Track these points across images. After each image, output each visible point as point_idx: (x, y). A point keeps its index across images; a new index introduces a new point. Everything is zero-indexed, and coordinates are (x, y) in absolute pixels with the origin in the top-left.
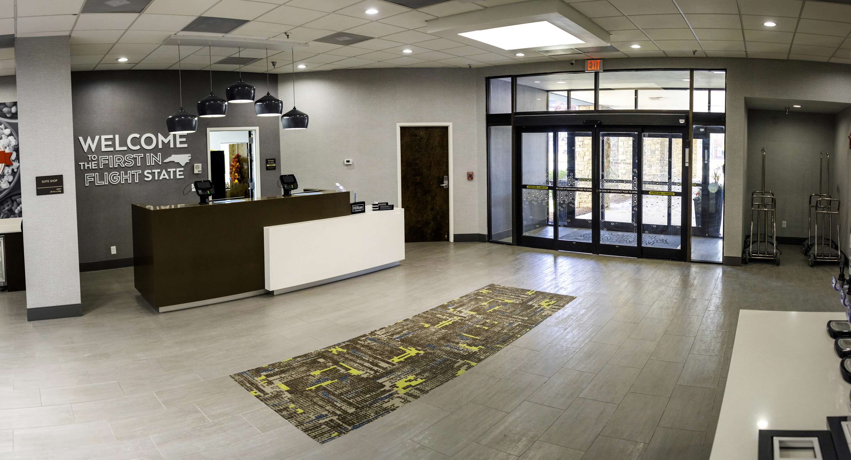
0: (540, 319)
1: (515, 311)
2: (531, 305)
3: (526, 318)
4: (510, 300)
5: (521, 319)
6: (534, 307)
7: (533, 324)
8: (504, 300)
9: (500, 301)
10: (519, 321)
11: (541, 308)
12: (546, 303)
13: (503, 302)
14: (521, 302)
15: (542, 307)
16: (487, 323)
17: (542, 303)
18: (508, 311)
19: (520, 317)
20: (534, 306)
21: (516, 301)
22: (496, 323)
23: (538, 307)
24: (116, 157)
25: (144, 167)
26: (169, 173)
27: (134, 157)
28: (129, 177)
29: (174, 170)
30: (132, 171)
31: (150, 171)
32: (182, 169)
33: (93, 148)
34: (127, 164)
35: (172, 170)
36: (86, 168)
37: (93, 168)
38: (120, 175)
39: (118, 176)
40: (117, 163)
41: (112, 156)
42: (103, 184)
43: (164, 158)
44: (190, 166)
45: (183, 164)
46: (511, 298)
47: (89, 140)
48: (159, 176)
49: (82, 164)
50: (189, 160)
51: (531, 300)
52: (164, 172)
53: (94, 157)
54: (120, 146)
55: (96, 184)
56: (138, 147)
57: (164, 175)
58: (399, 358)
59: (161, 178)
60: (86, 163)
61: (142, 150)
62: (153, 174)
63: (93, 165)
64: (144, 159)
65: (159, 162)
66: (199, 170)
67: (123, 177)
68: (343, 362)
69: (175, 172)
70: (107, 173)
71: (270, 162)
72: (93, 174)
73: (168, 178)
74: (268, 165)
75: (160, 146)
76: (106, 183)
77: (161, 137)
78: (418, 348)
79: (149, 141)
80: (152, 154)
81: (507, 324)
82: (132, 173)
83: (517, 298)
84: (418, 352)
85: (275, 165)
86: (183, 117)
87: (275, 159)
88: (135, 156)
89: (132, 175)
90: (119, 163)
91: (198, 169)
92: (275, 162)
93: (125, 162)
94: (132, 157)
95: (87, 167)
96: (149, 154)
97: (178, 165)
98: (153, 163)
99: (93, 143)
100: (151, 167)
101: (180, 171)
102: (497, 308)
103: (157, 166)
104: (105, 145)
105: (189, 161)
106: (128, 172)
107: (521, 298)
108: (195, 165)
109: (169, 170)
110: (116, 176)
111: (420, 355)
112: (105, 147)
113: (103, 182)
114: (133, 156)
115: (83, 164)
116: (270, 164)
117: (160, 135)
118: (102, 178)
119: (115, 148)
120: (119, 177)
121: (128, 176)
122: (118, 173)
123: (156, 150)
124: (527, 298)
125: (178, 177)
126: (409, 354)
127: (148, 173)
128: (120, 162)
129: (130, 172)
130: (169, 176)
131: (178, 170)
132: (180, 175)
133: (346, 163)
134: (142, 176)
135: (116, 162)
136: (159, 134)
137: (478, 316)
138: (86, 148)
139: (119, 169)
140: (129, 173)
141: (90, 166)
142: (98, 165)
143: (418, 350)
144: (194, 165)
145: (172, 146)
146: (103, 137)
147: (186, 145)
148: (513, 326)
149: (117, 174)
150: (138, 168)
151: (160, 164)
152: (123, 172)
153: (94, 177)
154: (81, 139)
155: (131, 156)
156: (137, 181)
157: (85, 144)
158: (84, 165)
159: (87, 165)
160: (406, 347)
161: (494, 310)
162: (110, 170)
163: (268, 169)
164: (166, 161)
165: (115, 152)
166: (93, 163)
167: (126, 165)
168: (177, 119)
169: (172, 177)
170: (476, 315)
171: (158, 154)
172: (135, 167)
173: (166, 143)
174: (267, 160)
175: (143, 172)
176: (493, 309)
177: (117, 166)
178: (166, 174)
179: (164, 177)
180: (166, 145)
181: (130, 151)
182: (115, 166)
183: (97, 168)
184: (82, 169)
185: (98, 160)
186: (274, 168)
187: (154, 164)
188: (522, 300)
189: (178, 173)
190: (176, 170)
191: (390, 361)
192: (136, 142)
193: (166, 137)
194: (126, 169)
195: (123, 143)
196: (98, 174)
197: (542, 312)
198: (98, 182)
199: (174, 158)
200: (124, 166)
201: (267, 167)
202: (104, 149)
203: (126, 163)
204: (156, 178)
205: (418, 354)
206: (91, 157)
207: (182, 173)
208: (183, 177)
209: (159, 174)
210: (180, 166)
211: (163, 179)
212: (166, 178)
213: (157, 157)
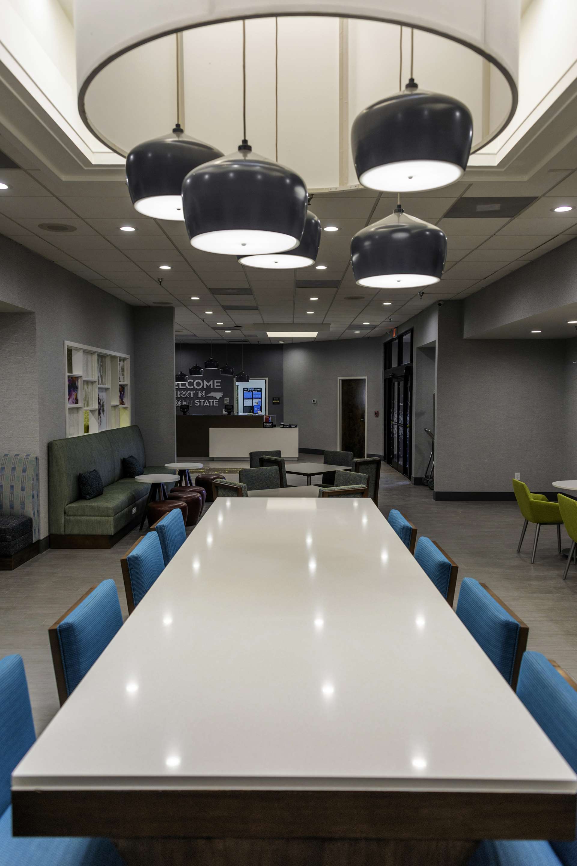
24: (179, 392)
25: (195, 398)
26: (209, 402)
27: (190, 392)
29: (213, 401)
30: (188, 400)
31: (198, 401)
32: (218, 401)
35: (211, 401)
43: (206, 394)
44: (221, 399)
45: (218, 398)
48: (203, 404)
52: (207, 401)
54: (182, 386)
56: (192, 387)
57: (207, 403)
61: (194, 389)
62: (200, 402)
64: (195, 394)
65: (204, 396)
66: (227, 402)
67: (183, 403)
69: (213, 402)
71: (275, 399)
73: (209, 405)
74: (274, 402)
75: (205, 387)
79: (198, 384)
80: (200, 391)
89: (188, 402)
90: (181, 395)
92: (279, 400)
94: (188, 392)
96: (198, 391)
97: (215, 398)
98: (200, 396)
100: (199, 399)
101: (216, 402)
103: (202, 398)
105: (221, 397)
106: (186, 400)
109: (209, 401)
117: (205, 381)
121: (186, 402)
122: (180, 401)
123: (202, 389)
125: (215, 405)
127: (197, 401)
130: (210, 404)
131: (215, 401)
132: (216, 404)
133: (313, 402)
134: (194, 403)
139: (181, 398)
144: (224, 399)
145: (212, 387)
147: (220, 388)
150: (192, 398)
152: (183, 400)
156: (191, 406)
162: (176, 399)
163: (274, 404)
164: (208, 395)
169: (211, 405)
171: (204, 391)
172: (190, 398)
173: (208, 385)
174: (273, 398)
175: (194, 401)
178: (208, 403)
179: (206, 404)
180: (208, 387)
181: (187, 389)
182: (179, 397)
186: (278, 403)
189: (215, 403)
192: (190, 384)
193: (208, 382)
199: (213, 394)
200: (184, 397)
207: (217, 403)
208: (218, 405)
209: (204, 402)
210: (216, 399)
211: (206, 405)
212: (207, 405)
213: (203, 393)
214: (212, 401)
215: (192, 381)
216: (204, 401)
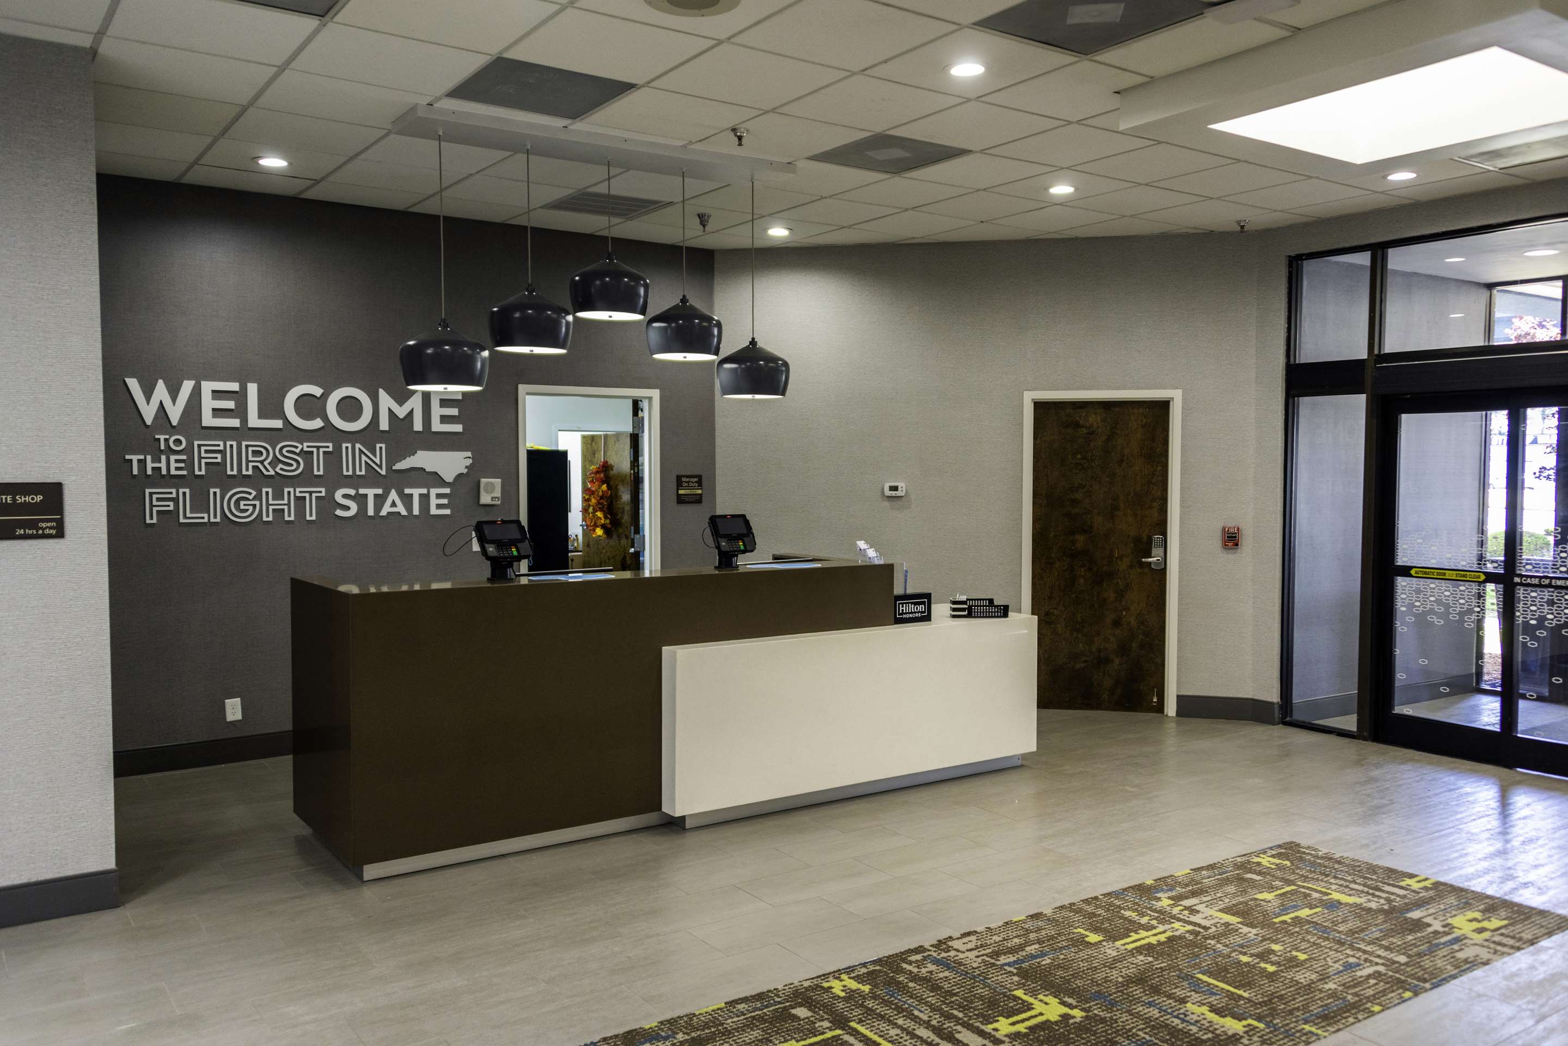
0: (1449, 967)
1: (1363, 930)
2: (1419, 920)
3: (1403, 959)
4: (1350, 895)
5: (1384, 958)
6: (1430, 930)
7: (1425, 981)
8: (1328, 894)
9: (1315, 895)
10: (1377, 964)
11: (1453, 936)
12: (1471, 921)
13: (1325, 898)
14: (1386, 907)
15: (1457, 933)
16: (1273, 952)
17: (1455, 921)
18: (1342, 928)
19: (1381, 952)
20: (1429, 925)
21: (1369, 901)
22: (1302, 957)
23: (1441, 929)
24: (247, 446)
25: (334, 478)
27: (305, 449)
28: (289, 505)
29: (424, 491)
30: (298, 490)
31: (352, 492)
32: (447, 491)
33: (175, 413)
34: (281, 469)
35: (416, 492)
36: (149, 472)
37: (173, 472)
38: (258, 497)
39: (254, 499)
40: (251, 465)
41: (234, 444)
42: (206, 520)
43: (393, 457)
44: (467, 483)
45: (449, 478)
46: (1353, 889)
47: (161, 392)
48: (378, 507)
49: (135, 458)
50: (466, 467)
51: (1419, 904)
52: (393, 495)
53: (178, 442)
54: (262, 415)
55: (182, 520)
56: (317, 423)
57: (393, 504)
58: (1013, 1024)
59: (384, 513)
60: (149, 458)
61: (329, 431)
62: (361, 499)
63: (173, 465)
64: (333, 458)
65: (380, 467)
66: (494, 495)
67: (268, 505)
68: (860, 1021)
69: (425, 498)
70: (218, 491)
71: (688, 482)
72: (174, 491)
73: (404, 512)
74: (681, 492)
75: (384, 425)
76: (215, 517)
77: (386, 401)
78: (1066, 999)
79: (350, 408)
80: (358, 446)
81: (1338, 966)
82: (298, 494)
83: (1371, 891)
84: (1065, 1010)
85: (699, 492)
86: (447, 347)
87: (700, 477)
88: (308, 447)
89: (297, 498)
90: (259, 464)
91: (492, 492)
92: (700, 484)
93: (276, 461)
94: (298, 451)
95: (153, 468)
96: (349, 445)
97: (435, 479)
98: (361, 470)
99: (174, 400)
100: (355, 481)
101: (439, 496)
102: (1304, 913)
103: (372, 478)
104: (214, 410)
105: (465, 471)
106: (286, 490)
107: (1384, 895)
108: (484, 481)
109: (407, 491)
110: (247, 499)
111: (1071, 1021)
112: (214, 416)
113: (206, 515)
114: (300, 447)
115: (139, 461)
116: (688, 487)
117: (383, 394)
118: (201, 503)
119: (244, 420)
120: (257, 503)
121: (286, 502)
122: (254, 493)
123: (370, 435)
124: (1404, 897)
125: (434, 511)
126: (1041, 1014)
127: (345, 496)
128: (262, 462)
129: (292, 490)
130: (409, 507)
131: (434, 492)
132: (439, 506)
133: (887, 493)
134: (327, 504)
135: (248, 461)
136: (381, 392)
137: (1245, 929)
138: (149, 413)
139: (257, 479)
140: (289, 493)
141: (163, 465)
142: (190, 464)
143: (1066, 1006)
144: (479, 483)
145: (418, 426)
146: (208, 387)
147: (458, 428)
148: (1359, 974)
149: (250, 494)
150: (316, 480)
151: (383, 472)
152: (270, 490)
153: (176, 500)
154: (133, 384)
155: (297, 447)
156: (314, 518)
157: (148, 403)
158: (142, 463)
159: (153, 462)
160: (1034, 994)
161: (1297, 917)
162: (227, 482)
163: (681, 500)
164: (400, 466)
165: (244, 432)
166: (173, 458)
167: (278, 470)
168: (429, 351)
169: (416, 511)
170: (1240, 926)
171: (378, 446)
172: (307, 478)
173: (401, 416)
174: (679, 478)
175: (331, 494)
176: (1292, 915)
177: (250, 472)
178: (398, 502)
179: (394, 510)
180: (401, 424)
181: (291, 431)
182: (244, 472)
183: (184, 473)
184: (135, 472)
185: (189, 450)
186: (698, 500)
187: (363, 473)
188: (1389, 901)
189: (434, 501)
190: (429, 492)
191: (988, 1028)
192: (308, 406)
193: (401, 401)
194: (279, 483)
195: (271, 407)
196: (187, 491)
197: (1456, 947)
198: (188, 515)
199: (424, 459)
200: (272, 473)
201: (679, 496)
202: (208, 420)
203: (281, 466)
204: (371, 512)
205: (1065, 1017)
206: (166, 440)
207: (445, 501)
208: (448, 512)
209: (380, 500)
210: (441, 482)
211: (389, 513)
212: (399, 513)
213: (376, 457)
214: (420, 495)
215: (317, 391)
216: (380, 491)
